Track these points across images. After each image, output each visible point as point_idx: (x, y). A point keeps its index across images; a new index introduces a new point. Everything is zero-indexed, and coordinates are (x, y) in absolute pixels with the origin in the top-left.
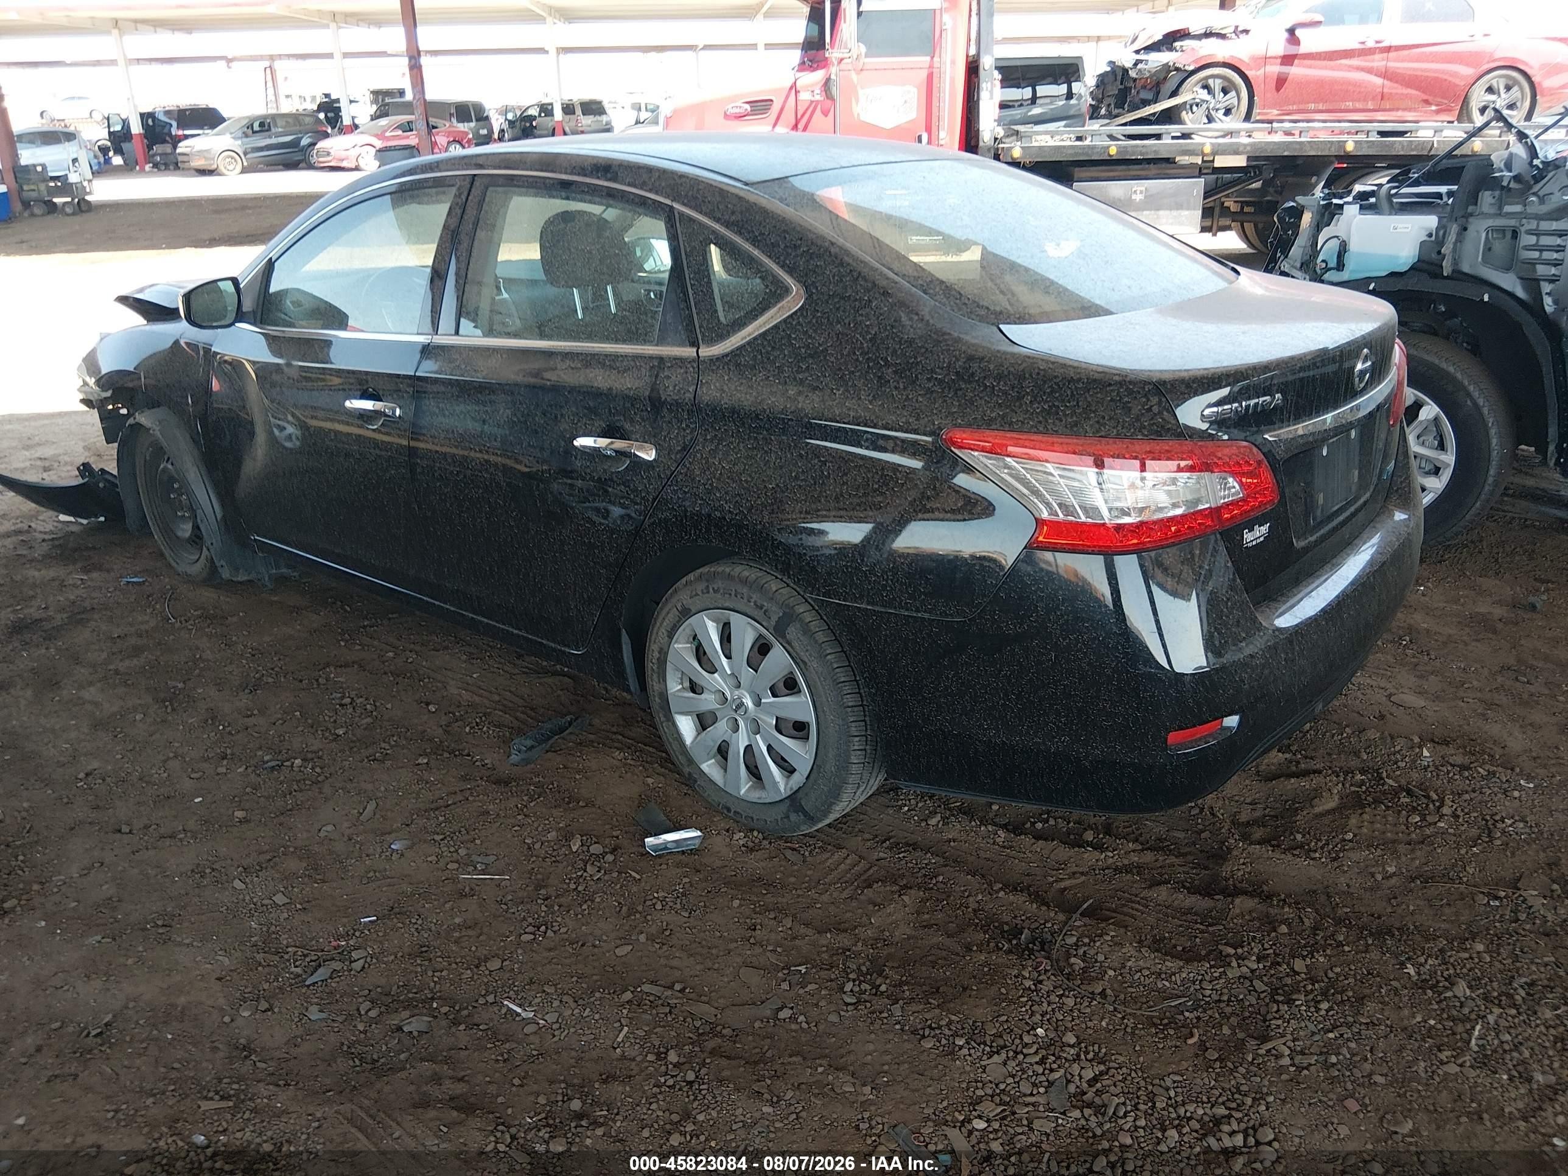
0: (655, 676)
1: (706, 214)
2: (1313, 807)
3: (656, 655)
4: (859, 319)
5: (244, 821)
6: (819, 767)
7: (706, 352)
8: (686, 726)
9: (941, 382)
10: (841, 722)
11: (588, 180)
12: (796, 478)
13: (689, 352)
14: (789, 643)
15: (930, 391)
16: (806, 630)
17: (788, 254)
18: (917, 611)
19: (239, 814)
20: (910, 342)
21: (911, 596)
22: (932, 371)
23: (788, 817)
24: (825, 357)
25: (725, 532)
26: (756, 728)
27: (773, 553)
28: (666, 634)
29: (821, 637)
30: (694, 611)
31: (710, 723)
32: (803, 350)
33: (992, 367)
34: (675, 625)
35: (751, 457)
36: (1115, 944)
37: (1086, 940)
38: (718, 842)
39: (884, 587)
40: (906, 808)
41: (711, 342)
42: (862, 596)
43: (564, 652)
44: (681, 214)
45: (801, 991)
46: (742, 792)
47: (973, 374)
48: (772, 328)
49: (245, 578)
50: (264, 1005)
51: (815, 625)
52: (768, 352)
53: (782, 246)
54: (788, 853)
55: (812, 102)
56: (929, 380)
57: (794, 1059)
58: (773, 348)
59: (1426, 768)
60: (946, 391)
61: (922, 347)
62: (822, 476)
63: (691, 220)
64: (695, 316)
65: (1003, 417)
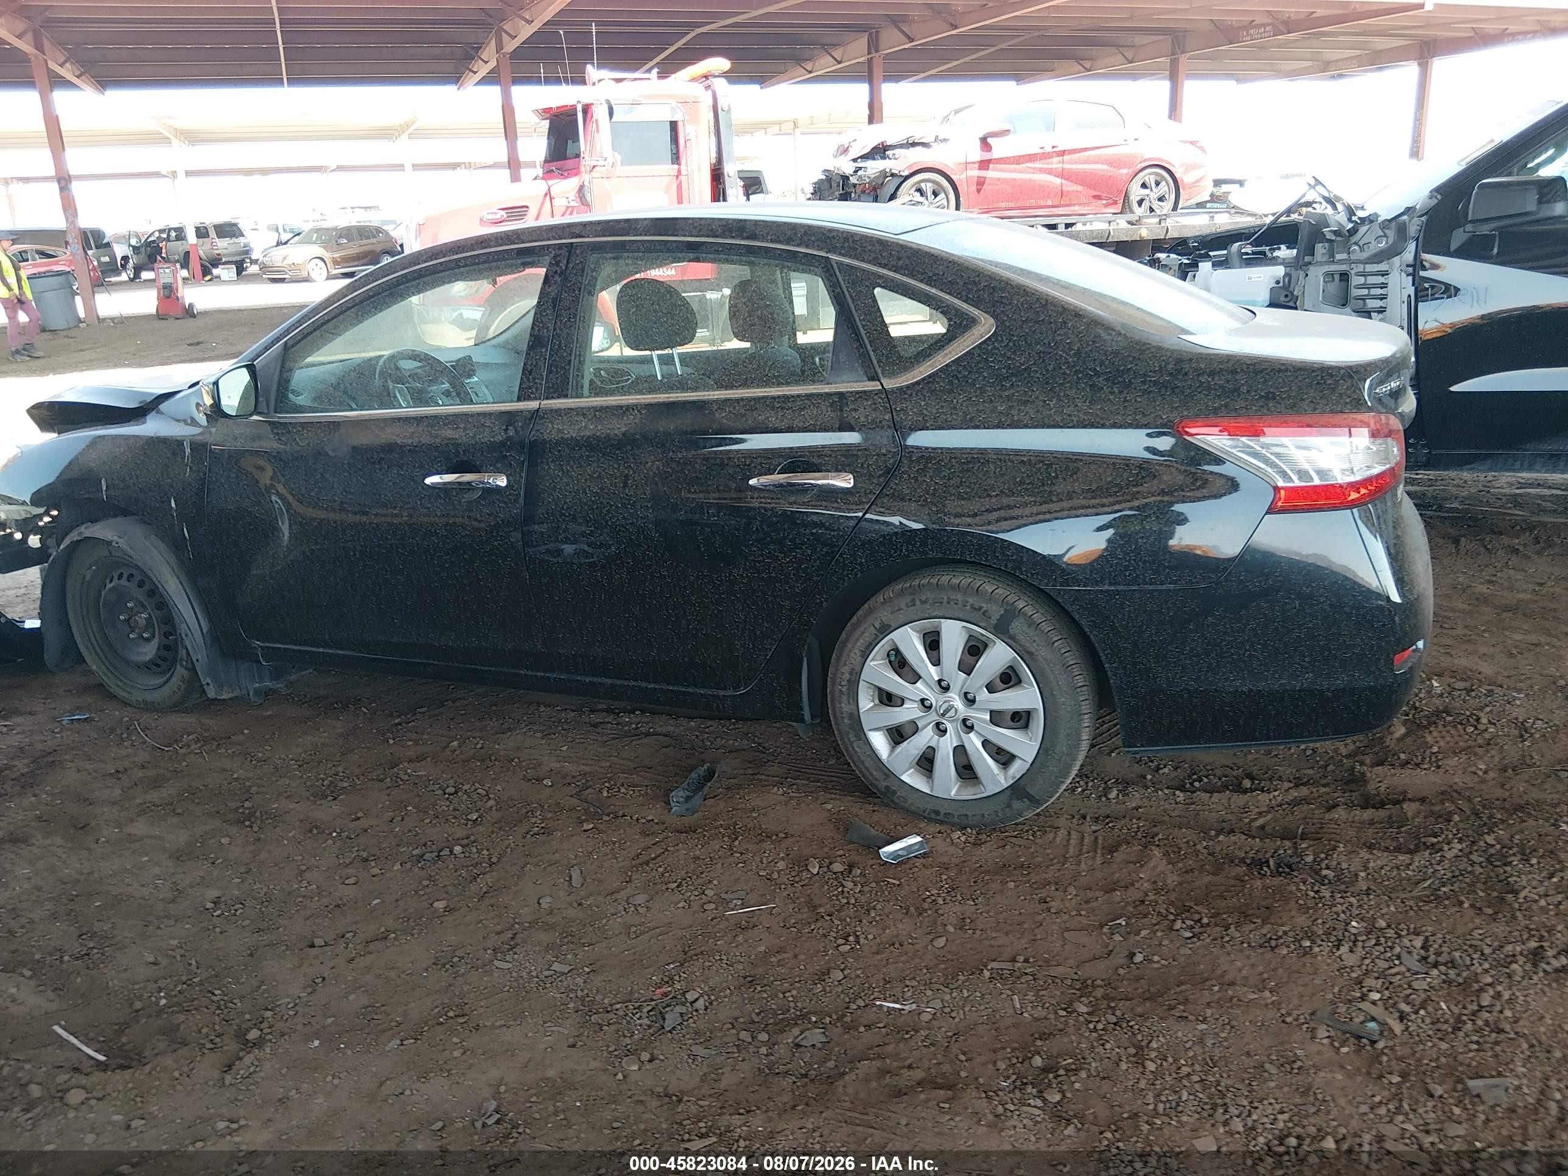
0: (844, 698)
1: (869, 262)
2: (1392, 734)
3: (847, 676)
4: (1058, 338)
5: (448, 910)
6: (1047, 750)
7: (890, 384)
8: (879, 741)
9: (1155, 383)
10: (1073, 703)
11: (720, 241)
12: (1021, 483)
13: (873, 386)
14: (1012, 638)
15: (1145, 392)
16: (1031, 623)
17: (970, 291)
18: (1162, 583)
19: (440, 905)
20: (1116, 353)
21: (1157, 572)
22: (1145, 375)
23: (1009, 806)
24: (1029, 374)
25: (945, 542)
26: (968, 726)
27: (1003, 553)
28: (859, 654)
29: (1047, 628)
30: (893, 626)
31: (910, 733)
32: (1004, 371)
33: (1203, 366)
34: (870, 644)
35: (968, 471)
36: (1350, 853)
37: (1323, 856)
38: (940, 844)
39: (1127, 568)
40: (1080, 789)
41: (892, 375)
42: (1103, 579)
43: (717, 697)
44: (839, 264)
45: (1138, 938)
46: (953, 793)
47: (1186, 374)
48: (965, 355)
49: (230, 695)
50: (645, 1056)
51: (1038, 618)
52: (965, 377)
53: (961, 283)
54: (1014, 840)
55: (568, 207)
56: (1144, 382)
57: (1183, 987)
58: (970, 372)
59: (1441, 695)
60: (1163, 390)
61: (1129, 356)
62: (1049, 477)
63: (851, 267)
64: (872, 353)
65: (1226, 406)
